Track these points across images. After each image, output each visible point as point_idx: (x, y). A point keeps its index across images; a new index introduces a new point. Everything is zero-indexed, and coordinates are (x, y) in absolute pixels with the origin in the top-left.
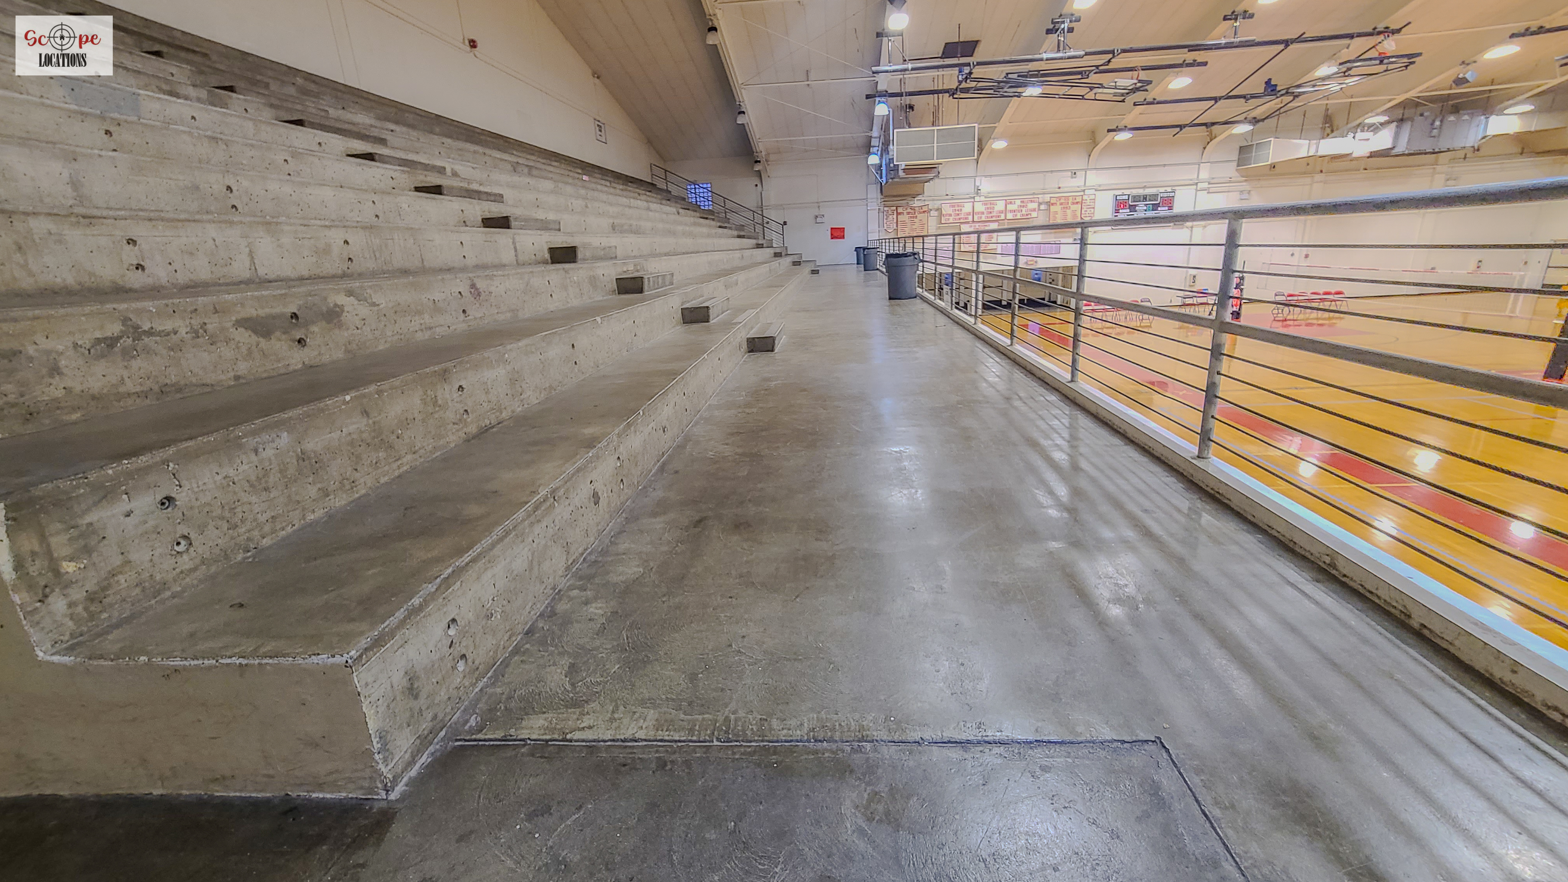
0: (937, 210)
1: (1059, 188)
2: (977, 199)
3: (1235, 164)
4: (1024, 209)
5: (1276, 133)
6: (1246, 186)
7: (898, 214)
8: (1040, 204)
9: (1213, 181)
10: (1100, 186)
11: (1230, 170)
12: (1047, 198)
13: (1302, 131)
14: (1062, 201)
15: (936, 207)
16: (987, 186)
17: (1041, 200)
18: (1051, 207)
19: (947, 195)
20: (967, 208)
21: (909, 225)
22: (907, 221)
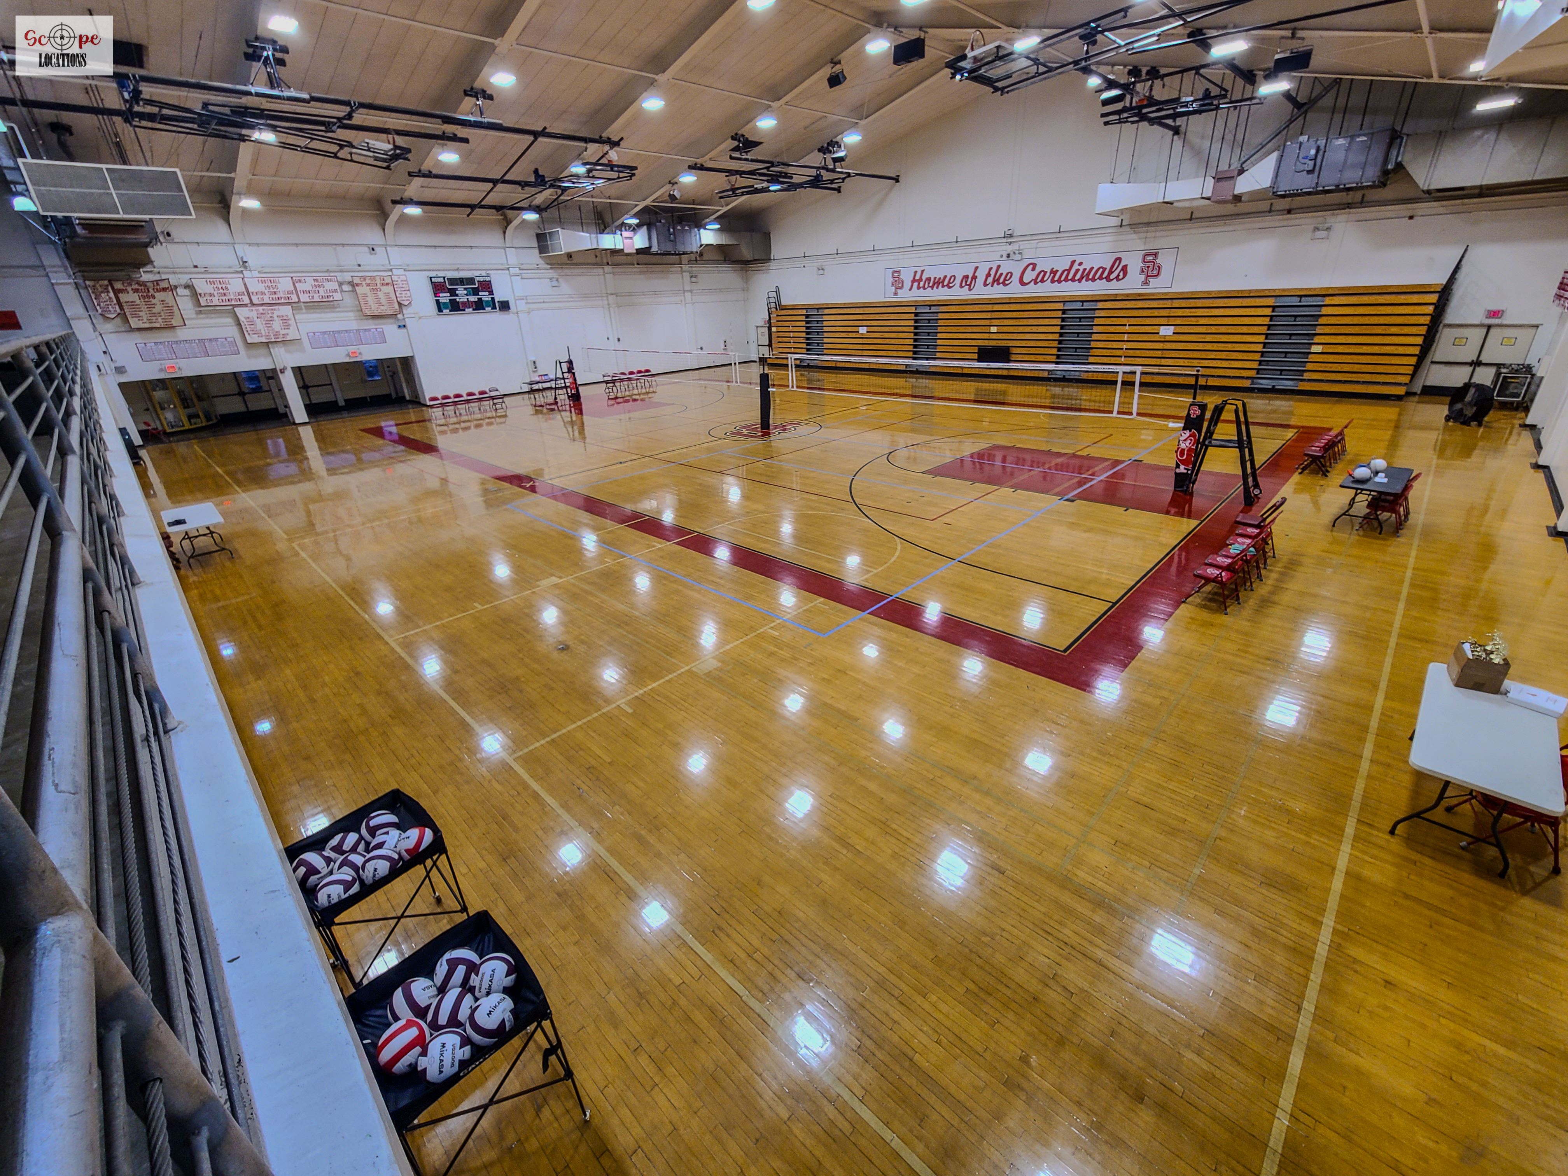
0: (187, 286)
1: (359, 265)
2: (247, 273)
3: (537, 251)
4: (321, 290)
5: (561, 222)
6: (553, 274)
7: (116, 292)
8: (340, 284)
9: (522, 267)
10: (408, 265)
11: (533, 257)
12: (347, 277)
13: (582, 225)
14: (368, 281)
15: (183, 282)
16: (253, 256)
17: (340, 279)
18: (357, 288)
19: (196, 267)
20: (235, 286)
21: (144, 307)
22: (138, 302)
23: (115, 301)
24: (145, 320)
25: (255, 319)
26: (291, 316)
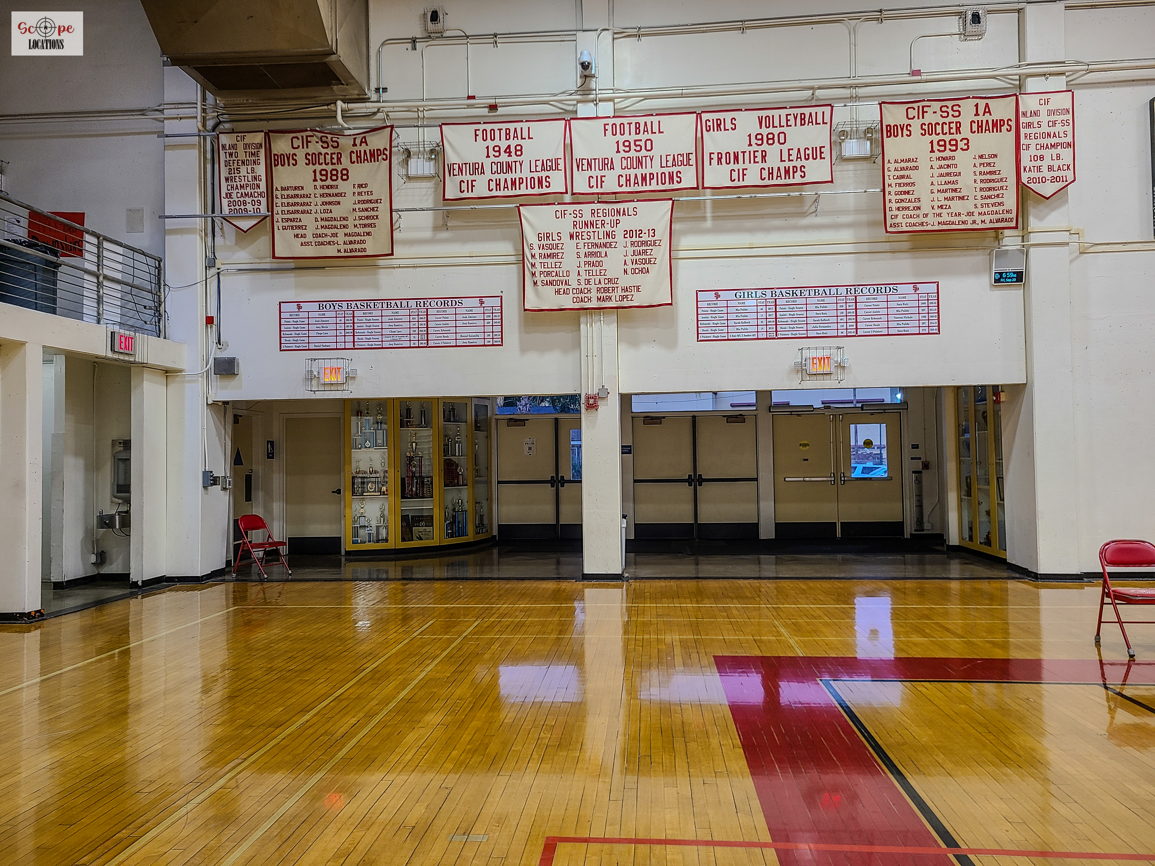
4: (773, 151)
14: (930, 118)
21: (316, 204)
22: (309, 189)
23: (263, 188)
24: (309, 238)
25: (566, 238)
26: (663, 233)
